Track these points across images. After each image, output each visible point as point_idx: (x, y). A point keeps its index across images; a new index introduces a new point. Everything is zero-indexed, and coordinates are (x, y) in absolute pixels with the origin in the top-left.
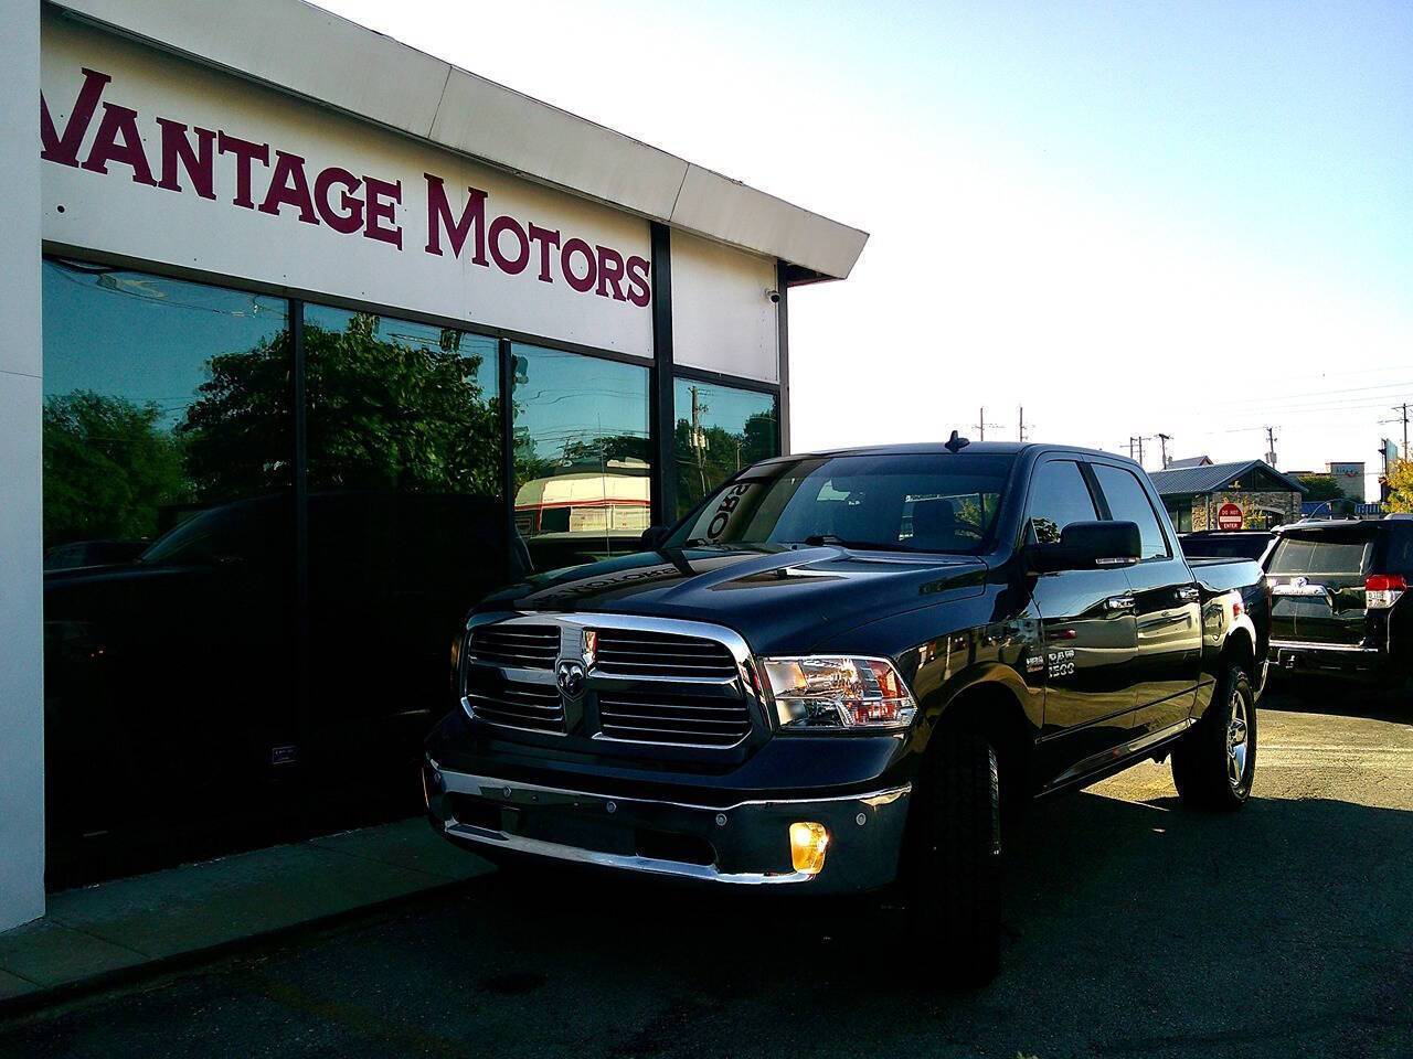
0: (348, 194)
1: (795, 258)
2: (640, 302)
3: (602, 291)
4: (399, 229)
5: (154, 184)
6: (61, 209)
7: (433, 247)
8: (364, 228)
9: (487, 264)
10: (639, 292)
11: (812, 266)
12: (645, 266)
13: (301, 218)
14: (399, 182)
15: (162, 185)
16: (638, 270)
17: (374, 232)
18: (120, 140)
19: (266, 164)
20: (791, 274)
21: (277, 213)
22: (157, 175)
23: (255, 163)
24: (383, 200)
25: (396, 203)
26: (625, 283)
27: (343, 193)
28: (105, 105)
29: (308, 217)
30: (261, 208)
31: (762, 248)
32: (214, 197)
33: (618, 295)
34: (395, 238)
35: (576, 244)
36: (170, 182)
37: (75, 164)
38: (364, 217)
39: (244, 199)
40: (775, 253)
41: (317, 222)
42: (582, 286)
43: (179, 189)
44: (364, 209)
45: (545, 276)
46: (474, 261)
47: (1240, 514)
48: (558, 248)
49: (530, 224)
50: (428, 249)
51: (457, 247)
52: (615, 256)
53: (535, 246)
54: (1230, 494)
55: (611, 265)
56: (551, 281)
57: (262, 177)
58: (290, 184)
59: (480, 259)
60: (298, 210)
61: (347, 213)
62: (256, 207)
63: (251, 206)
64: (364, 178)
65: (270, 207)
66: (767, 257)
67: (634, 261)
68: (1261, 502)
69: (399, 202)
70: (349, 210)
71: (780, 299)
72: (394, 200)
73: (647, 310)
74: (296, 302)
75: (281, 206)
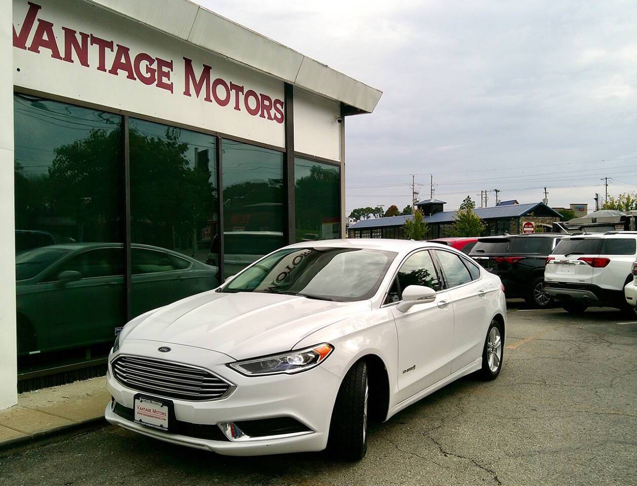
0: (149, 66)
1: (349, 102)
2: (279, 121)
3: (262, 116)
4: (172, 83)
5: (61, 58)
6: (18, 70)
7: (187, 93)
8: (156, 82)
11: (357, 106)
12: (281, 104)
13: (128, 77)
14: (172, 61)
15: (65, 59)
17: (161, 85)
18: (45, 37)
19: (112, 51)
20: (347, 110)
22: (62, 55)
23: (107, 50)
24: (165, 69)
26: (273, 112)
27: (147, 65)
28: (39, 20)
29: (131, 76)
30: (110, 72)
31: (334, 96)
32: (88, 66)
33: (270, 118)
34: (170, 87)
35: (251, 93)
37: (25, 48)
38: (156, 77)
40: (341, 100)
42: (253, 113)
43: (72, 62)
44: (156, 73)
45: (237, 108)
46: (206, 99)
47: (533, 227)
48: (243, 94)
49: (231, 82)
51: (198, 93)
52: (268, 99)
53: (233, 93)
54: (529, 217)
56: (240, 110)
57: (110, 57)
58: (123, 60)
59: (208, 99)
60: (126, 73)
61: (148, 75)
62: (107, 71)
63: (105, 71)
64: (156, 58)
65: (114, 71)
66: (336, 101)
67: (277, 101)
68: (542, 221)
69: (172, 71)
70: (149, 74)
71: (341, 121)
72: (170, 70)
73: (283, 124)
74: (124, 117)
75: (119, 71)
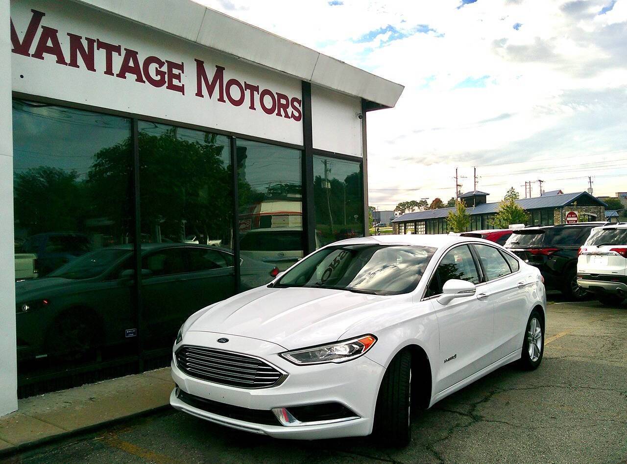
0: (159, 69)
1: (370, 97)
2: (297, 119)
3: (279, 114)
4: (183, 85)
5: (66, 64)
6: (22, 76)
7: (199, 94)
8: (166, 85)
9: (225, 102)
10: (296, 114)
11: (378, 102)
12: (299, 102)
13: (136, 80)
14: (183, 63)
15: (70, 65)
16: (296, 104)
17: (171, 87)
18: (50, 43)
19: (120, 55)
20: (368, 106)
21: (125, 78)
22: (68, 60)
23: (115, 54)
24: (176, 71)
25: (181, 73)
26: (290, 110)
27: (156, 68)
28: (43, 27)
29: (140, 79)
30: (118, 76)
31: (354, 92)
32: (95, 71)
33: (287, 116)
34: (181, 89)
35: (266, 92)
36: (74, 63)
37: (29, 55)
38: (166, 79)
39: (109, 71)
40: (360, 95)
41: (144, 82)
42: (269, 112)
43: (78, 67)
44: (166, 76)
45: (252, 107)
46: (219, 100)
47: (576, 216)
48: (258, 94)
49: (245, 82)
50: (197, 95)
51: (210, 94)
52: (285, 98)
53: (248, 93)
54: (572, 207)
55: (283, 101)
56: (255, 109)
57: (118, 61)
58: (131, 64)
59: (221, 99)
60: (135, 77)
61: (158, 78)
62: (115, 75)
63: (113, 75)
64: (166, 61)
65: (122, 75)
66: (356, 97)
67: (294, 100)
68: (586, 211)
69: (183, 73)
70: (159, 76)
71: (363, 118)
72: (181, 72)
73: (301, 123)
74: (134, 120)
75: (127, 74)
